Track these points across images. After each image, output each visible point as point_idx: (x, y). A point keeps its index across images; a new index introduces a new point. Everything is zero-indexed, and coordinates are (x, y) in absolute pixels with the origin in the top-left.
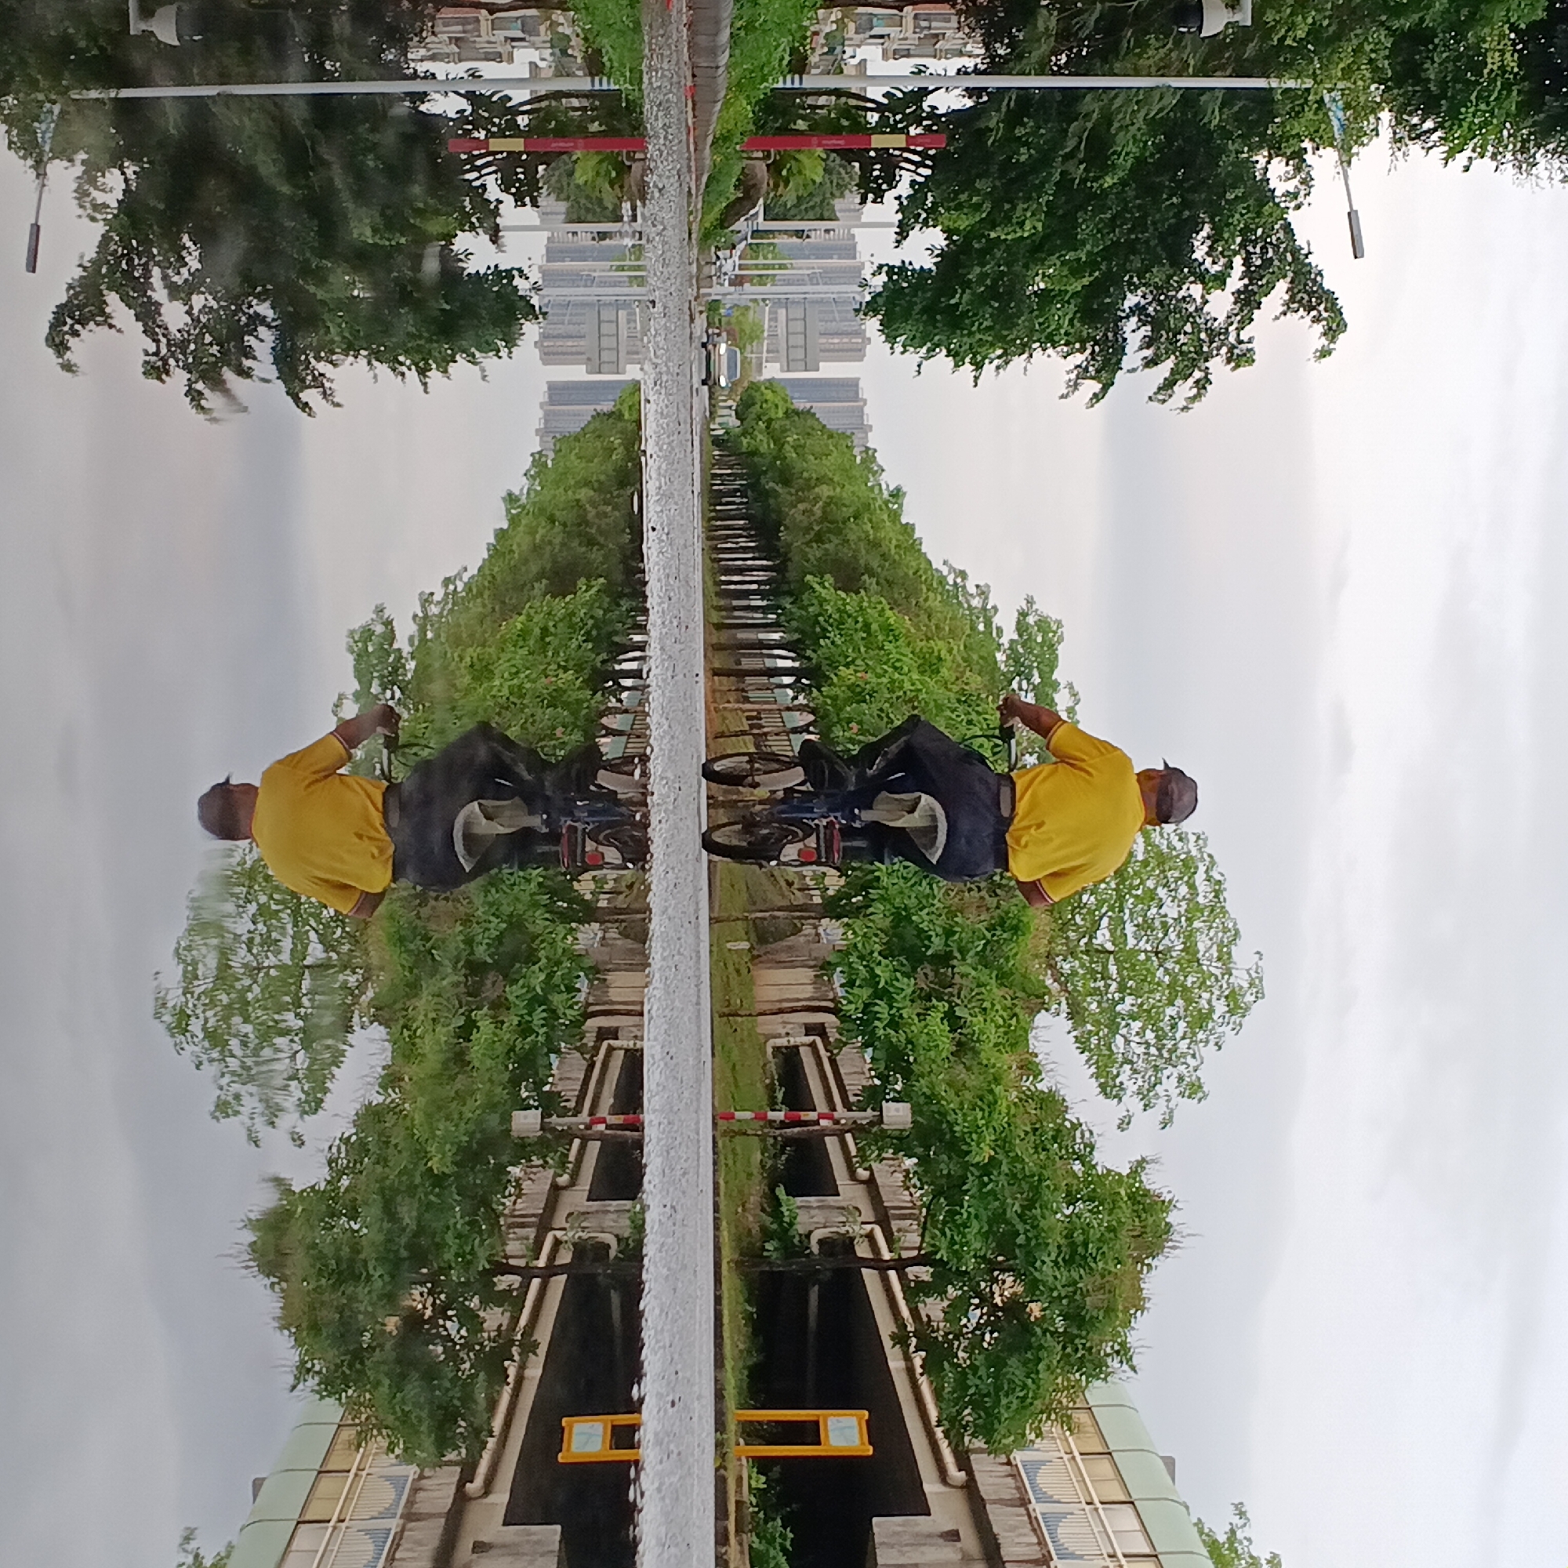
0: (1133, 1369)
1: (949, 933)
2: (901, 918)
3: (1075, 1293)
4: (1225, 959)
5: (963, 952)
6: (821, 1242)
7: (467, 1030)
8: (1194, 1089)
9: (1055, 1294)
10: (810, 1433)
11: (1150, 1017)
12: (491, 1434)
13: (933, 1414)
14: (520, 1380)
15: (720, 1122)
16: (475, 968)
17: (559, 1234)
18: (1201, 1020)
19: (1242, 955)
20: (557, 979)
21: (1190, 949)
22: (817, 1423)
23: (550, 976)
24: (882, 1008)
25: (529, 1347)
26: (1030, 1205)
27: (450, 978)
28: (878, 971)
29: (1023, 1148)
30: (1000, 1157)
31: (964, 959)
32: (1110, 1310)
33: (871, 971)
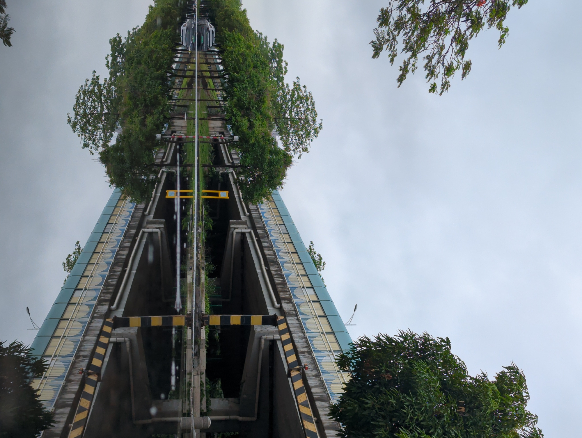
0: (282, 188)
1: (249, 103)
2: (239, 100)
3: (271, 171)
4: (314, 120)
5: (253, 107)
6: (221, 174)
7: (145, 118)
8: (305, 150)
9: (267, 171)
10: (217, 195)
11: (296, 133)
12: (152, 197)
13: (241, 196)
15: (200, 144)
16: (146, 106)
17: (163, 170)
18: (308, 134)
20: (165, 109)
22: (218, 193)
23: (163, 108)
24: (233, 118)
25: (159, 182)
26: (262, 153)
27: (141, 108)
28: (234, 110)
29: (261, 141)
30: (256, 142)
31: (253, 109)
32: (278, 176)
33: (232, 110)
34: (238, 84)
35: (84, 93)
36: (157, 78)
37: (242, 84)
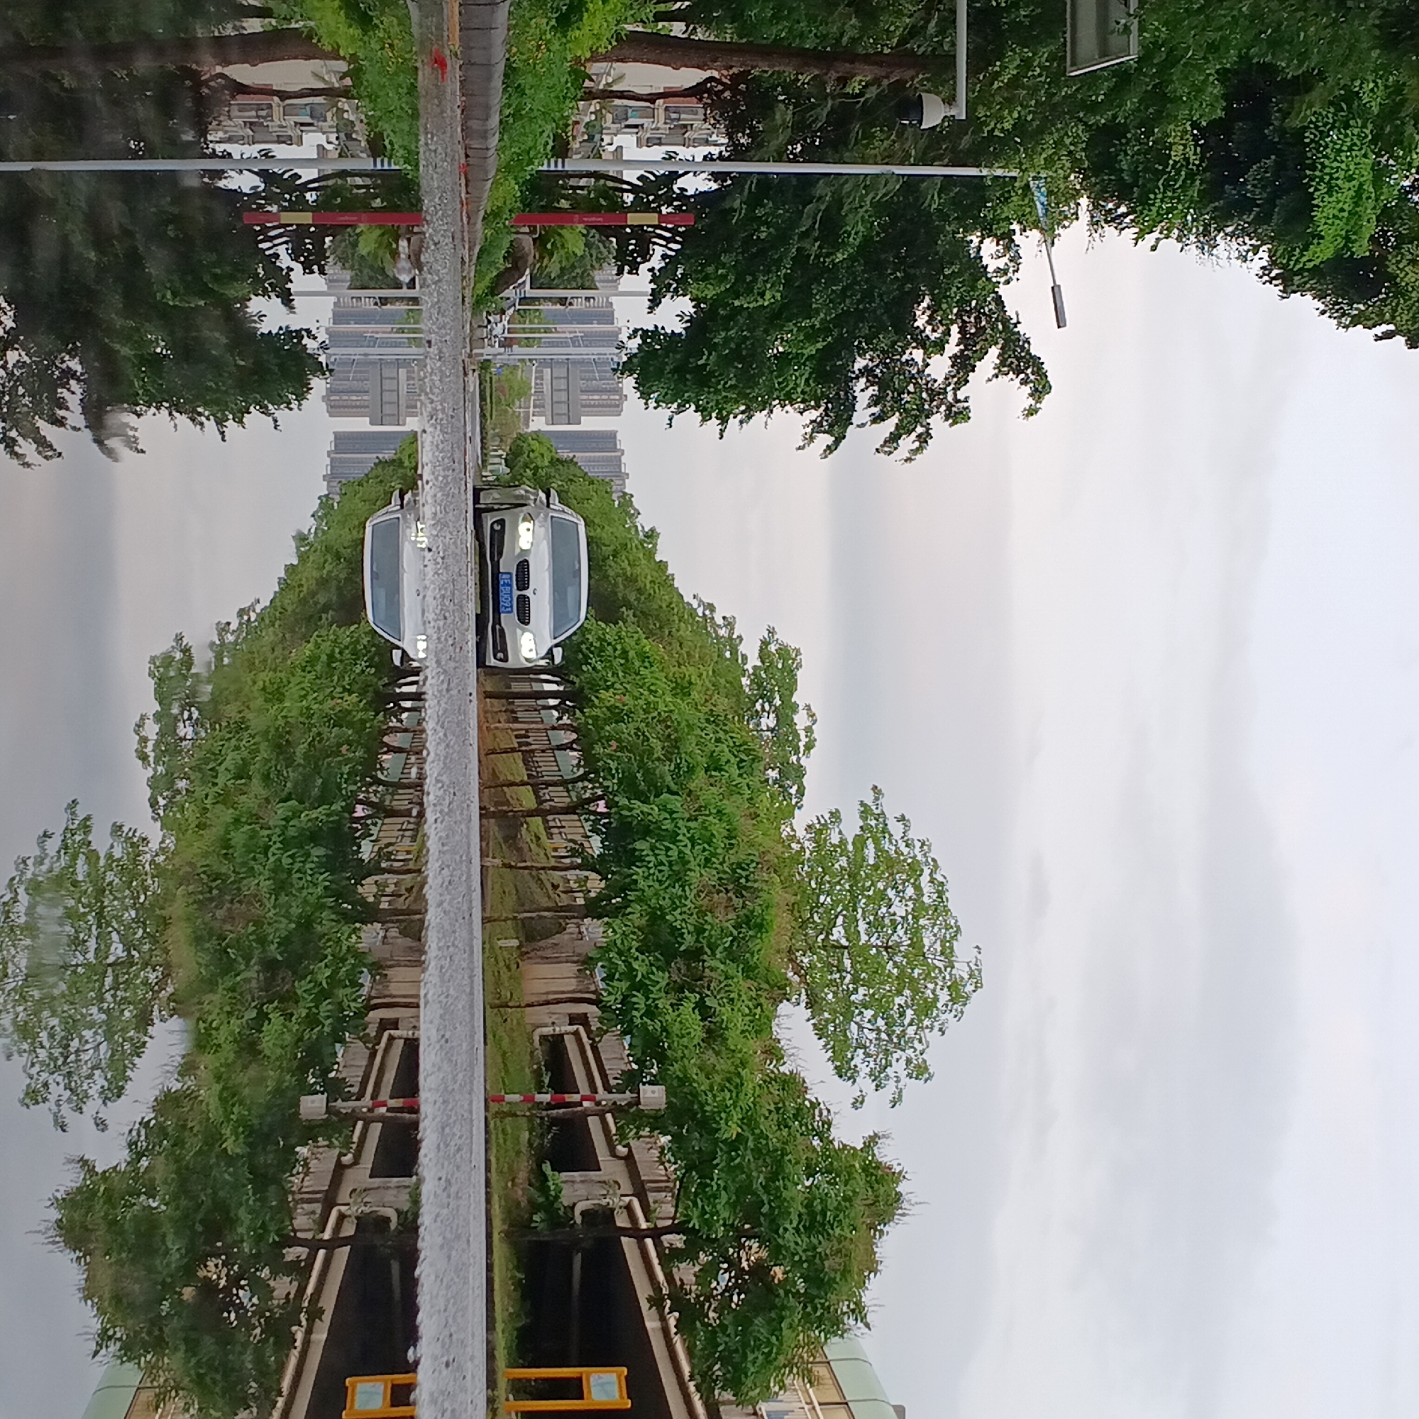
0: (867, 1326)
1: (699, 931)
2: (656, 917)
3: (814, 1257)
4: (947, 953)
5: (713, 948)
6: (583, 1213)
7: (262, 1017)
8: (920, 1071)
9: (797, 1258)
10: (574, 1388)
11: (880, 1005)
12: (280, 1394)
13: (686, 1369)
14: (307, 1343)
15: (492, 1104)
16: (270, 966)
17: (343, 1208)
18: (926, 1008)
19: (963, 950)
20: (342, 975)
21: (916, 944)
22: (580, 1379)
23: (335, 972)
24: (639, 999)
25: (315, 1314)
26: (773, 1177)
27: (245, 973)
28: (635, 965)
29: (767, 1126)
30: (747, 1134)
31: (714, 954)
32: (846, 1272)
33: (629, 965)
34: (653, 848)
35: (35, 888)
36: (314, 836)
37: (668, 849)
